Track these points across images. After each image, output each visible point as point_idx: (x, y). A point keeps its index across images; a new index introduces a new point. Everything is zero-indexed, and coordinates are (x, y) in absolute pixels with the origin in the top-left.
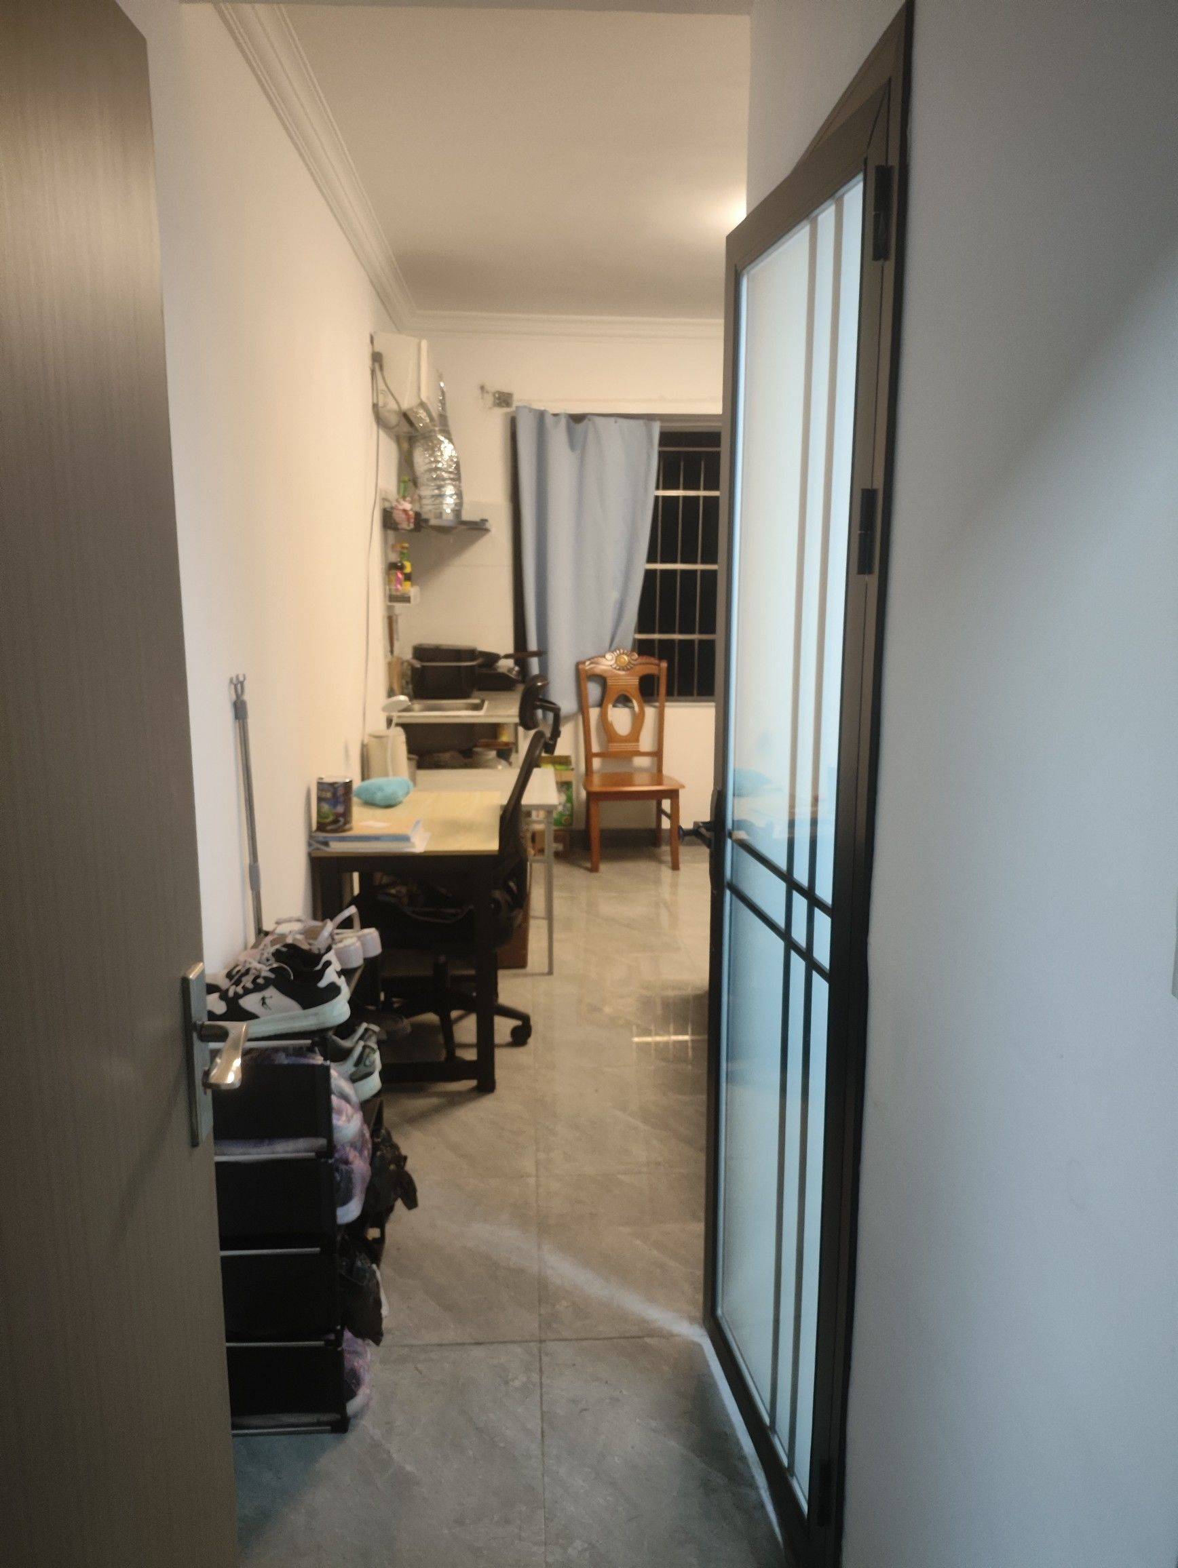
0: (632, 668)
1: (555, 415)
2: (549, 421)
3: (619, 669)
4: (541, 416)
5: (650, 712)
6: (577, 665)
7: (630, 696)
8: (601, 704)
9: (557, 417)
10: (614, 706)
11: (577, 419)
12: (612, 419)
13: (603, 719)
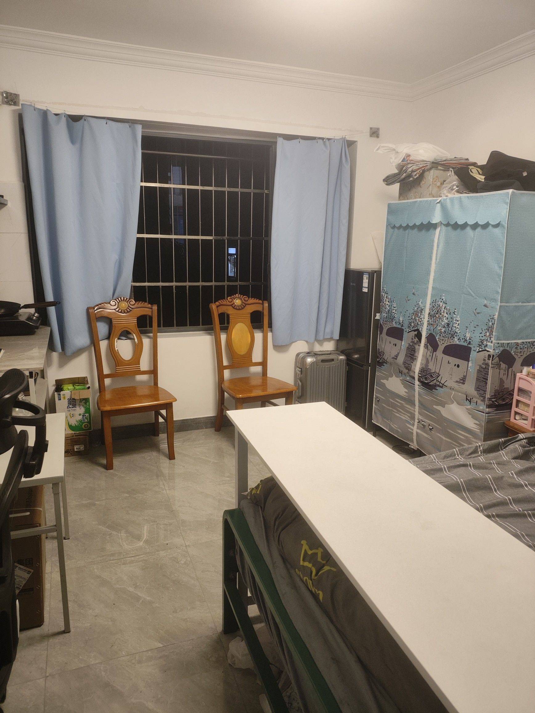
0: (131, 310)
1: (56, 115)
2: (52, 119)
3: (121, 312)
4: (44, 114)
5: (146, 342)
6: (88, 309)
7: (130, 331)
8: (108, 338)
9: (57, 116)
10: (119, 339)
11: (75, 119)
12: (104, 121)
13: (111, 349)
